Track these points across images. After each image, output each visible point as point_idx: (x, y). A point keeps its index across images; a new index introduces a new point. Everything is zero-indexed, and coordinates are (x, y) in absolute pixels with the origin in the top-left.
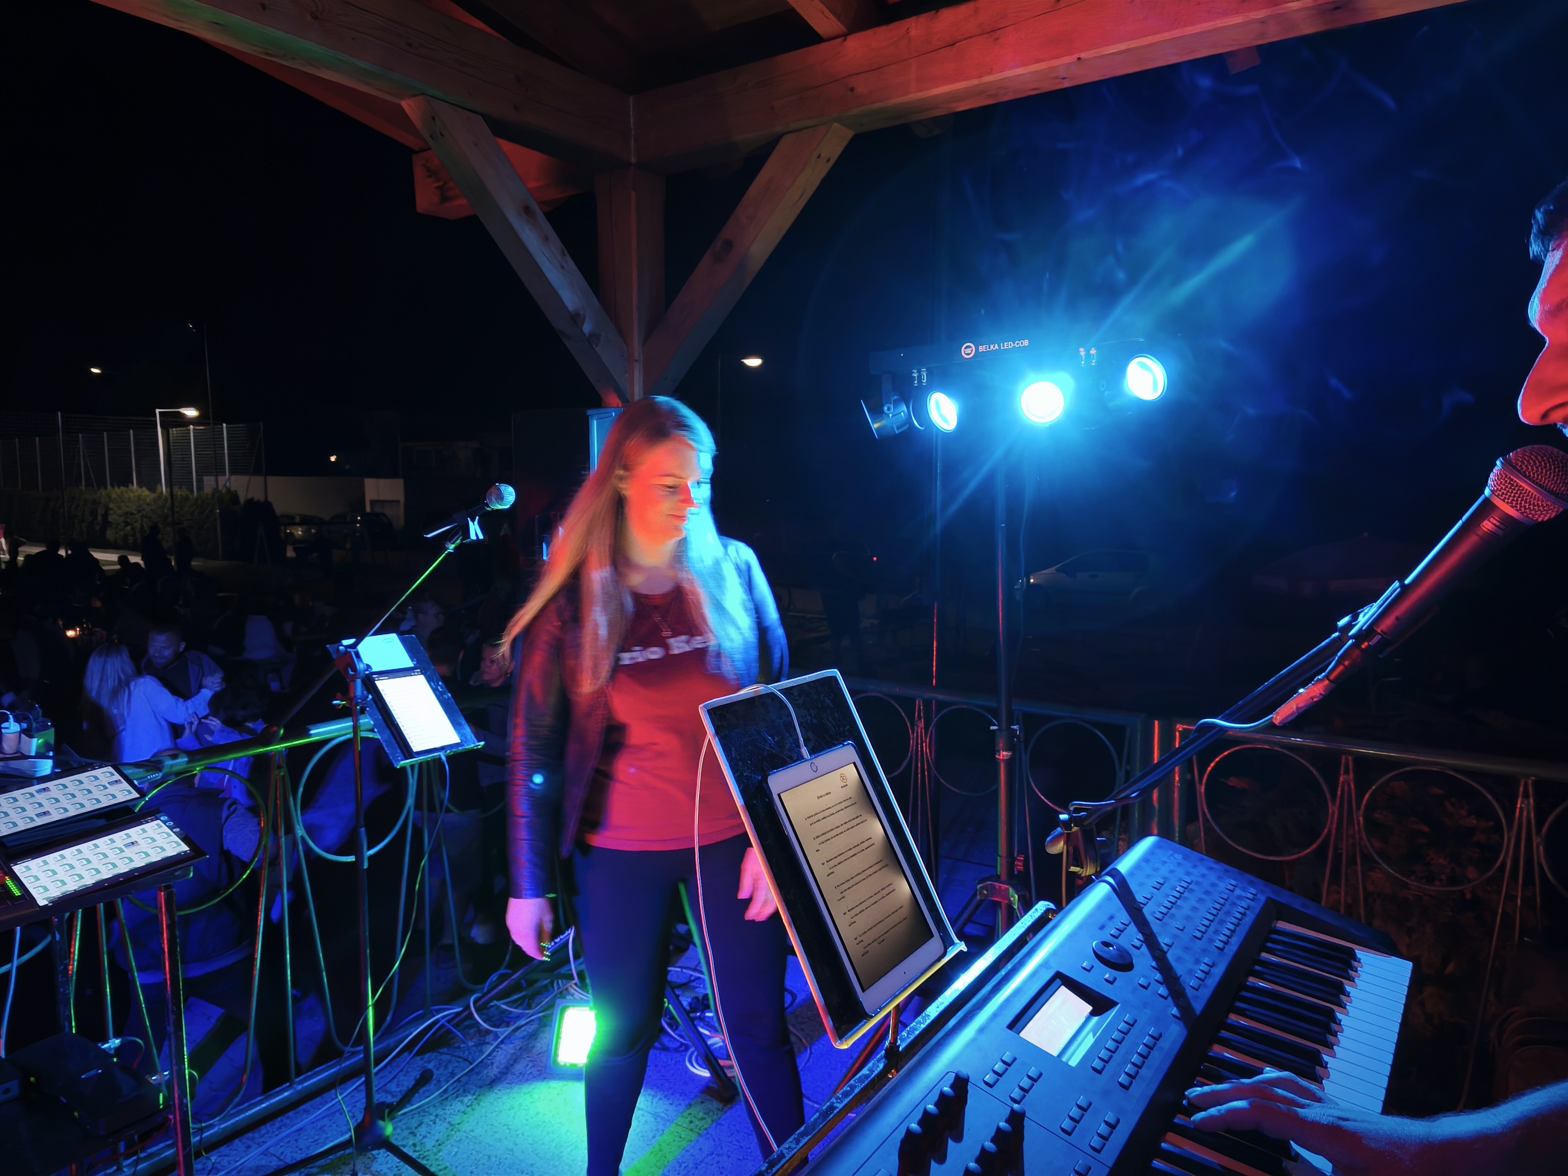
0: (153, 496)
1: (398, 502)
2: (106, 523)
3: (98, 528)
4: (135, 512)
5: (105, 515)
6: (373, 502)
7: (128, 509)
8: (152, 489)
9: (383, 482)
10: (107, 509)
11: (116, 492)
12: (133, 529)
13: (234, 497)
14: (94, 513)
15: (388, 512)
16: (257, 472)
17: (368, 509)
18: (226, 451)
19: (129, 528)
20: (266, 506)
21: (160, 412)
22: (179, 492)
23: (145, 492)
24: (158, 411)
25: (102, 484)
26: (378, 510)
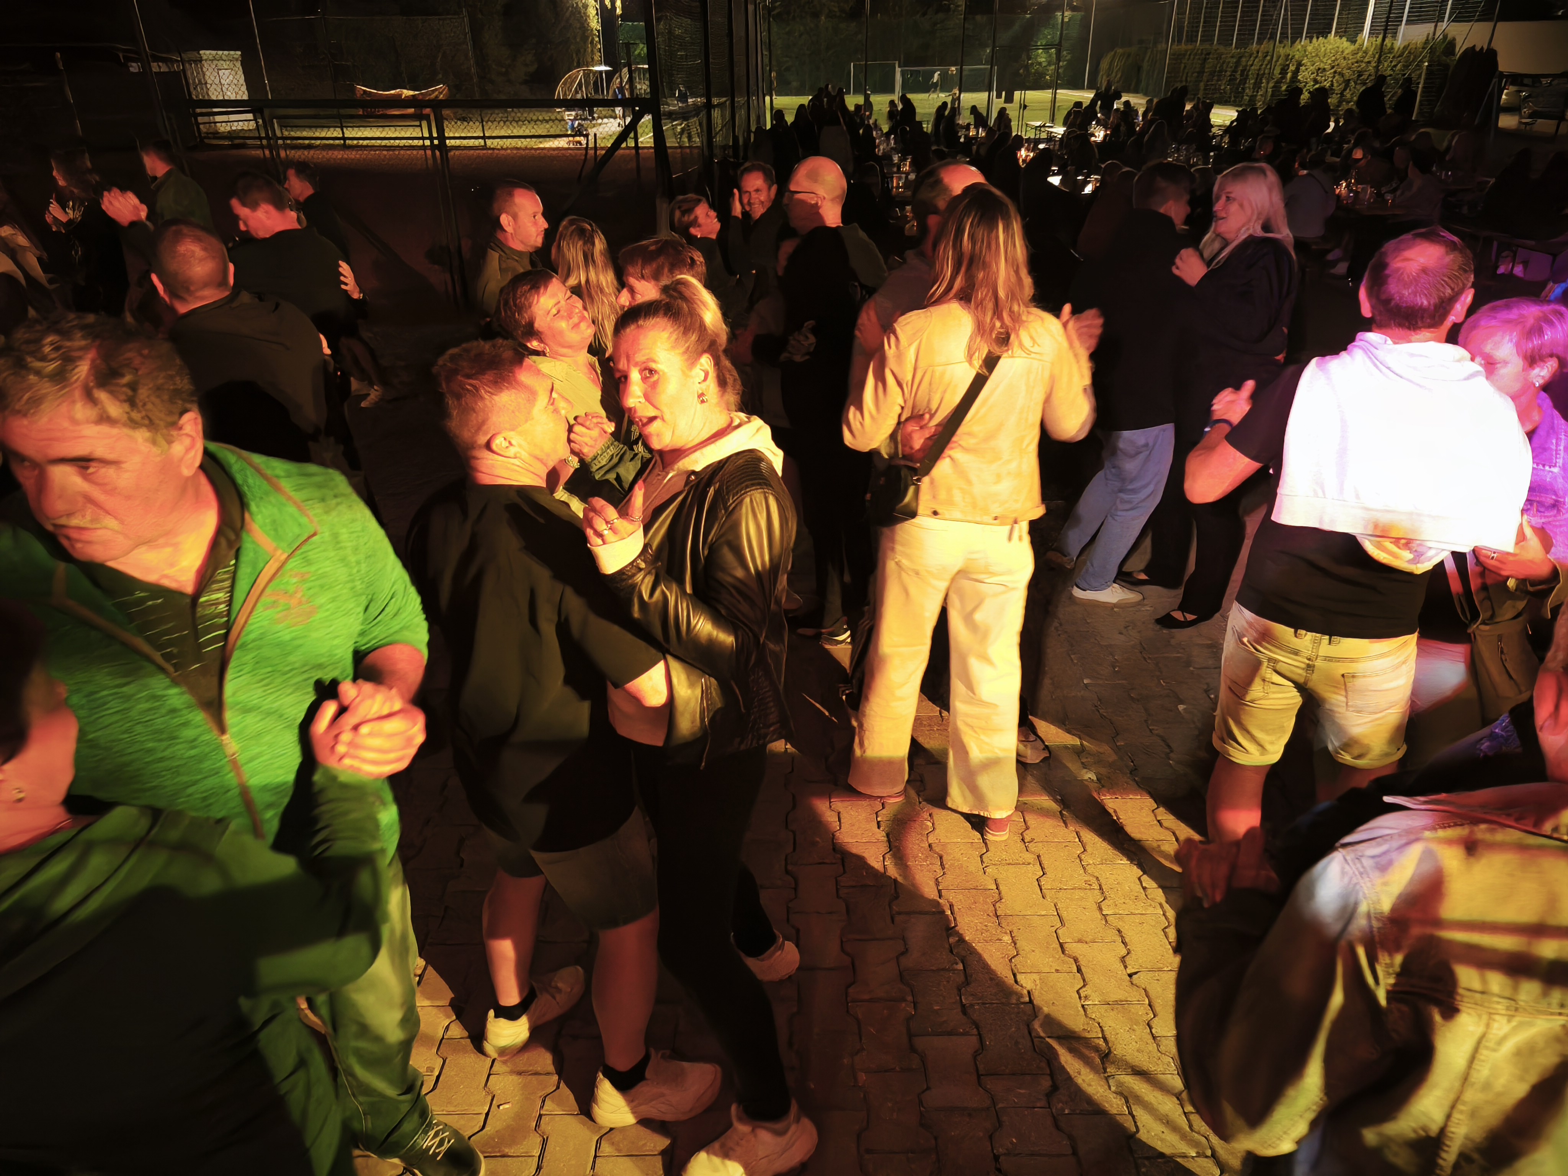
0: (1352, 47)
4: (1328, 67)
8: (1353, 41)
10: (1299, 64)
14: (1284, 72)
16: (1485, 19)
20: (1490, 55)
23: (1342, 43)
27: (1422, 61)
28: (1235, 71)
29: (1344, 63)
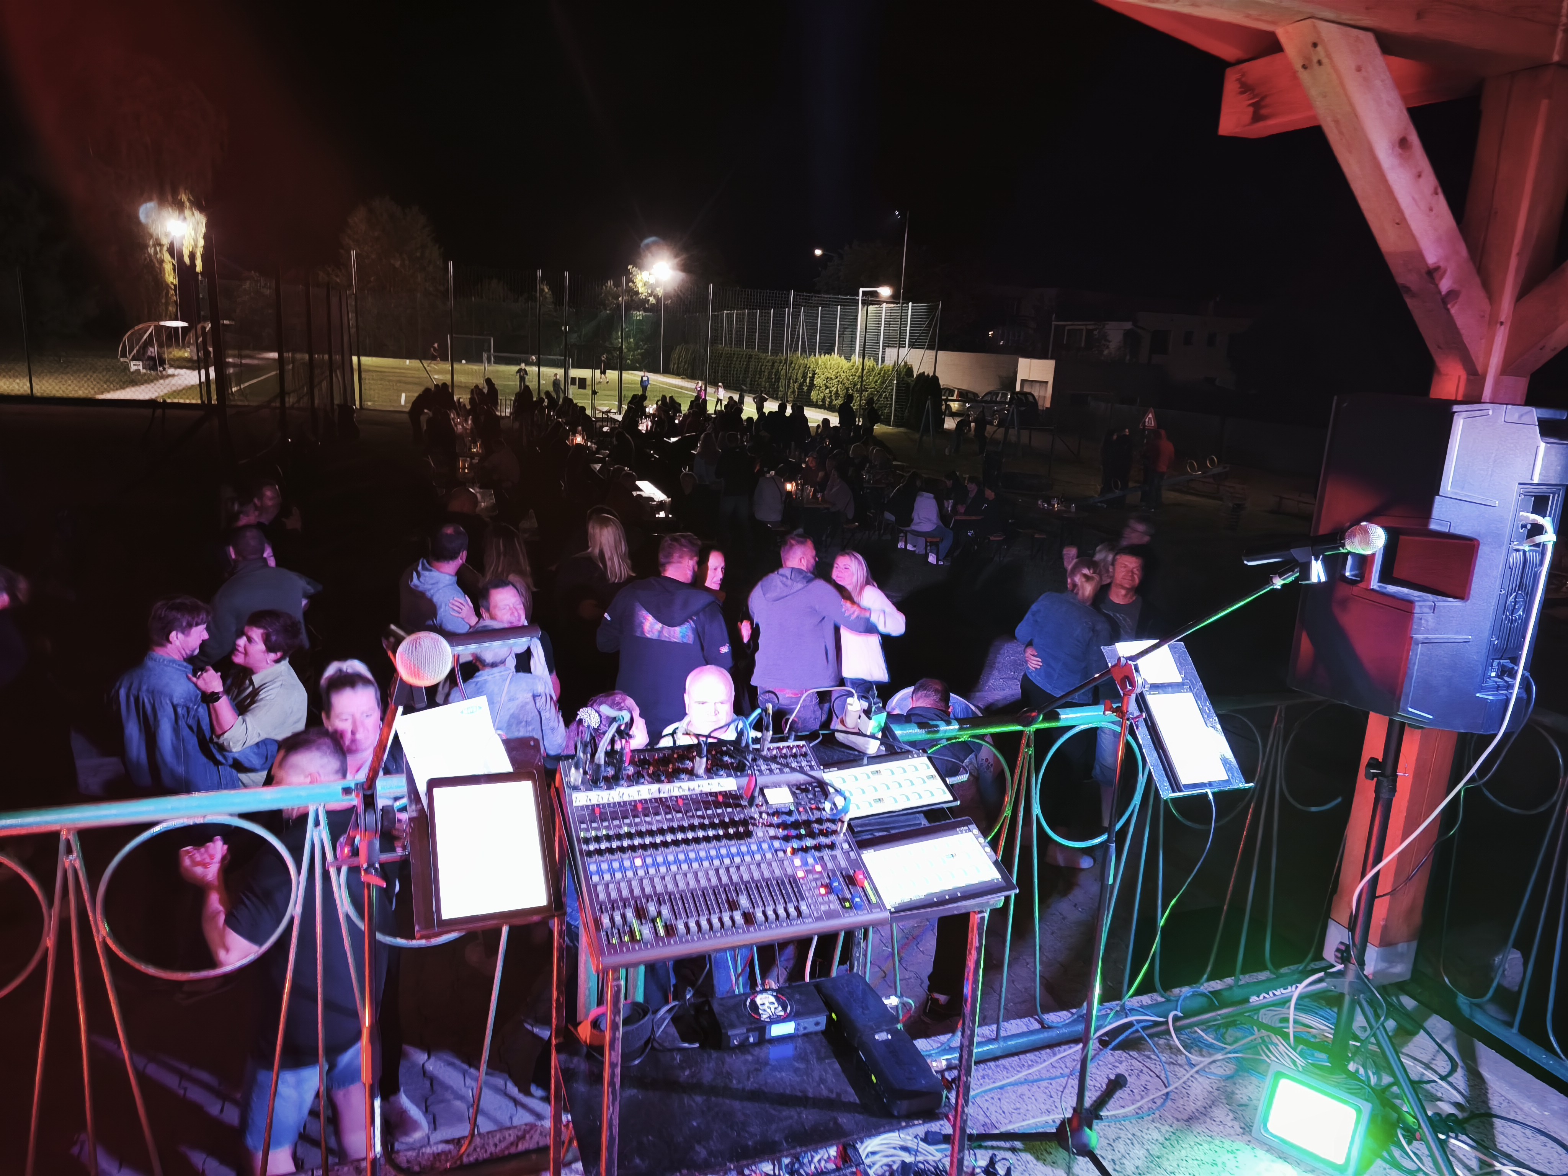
0: (849, 364)
1: (1047, 383)
2: (812, 386)
3: (805, 388)
4: (833, 377)
5: (812, 379)
6: (1023, 382)
7: (829, 375)
8: (848, 359)
9: (1036, 362)
10: (814, 374)
11: (823, 359)
12: (830, 392)
13: (909, 370)
14: (804, 376)
15: (1036, 392)
16: (931, 347)
17: (1018, 389)
18: (908, 328)
19: (827, 391)
20: (935, 379)
21: (863, 292)
22: (869, 363)
23: (843, 361)
24: (861, 290)
25: (812, 351)
26: (1026, 389)
27: (892, 380)
28: (770, 373)
29: (843, 375)
